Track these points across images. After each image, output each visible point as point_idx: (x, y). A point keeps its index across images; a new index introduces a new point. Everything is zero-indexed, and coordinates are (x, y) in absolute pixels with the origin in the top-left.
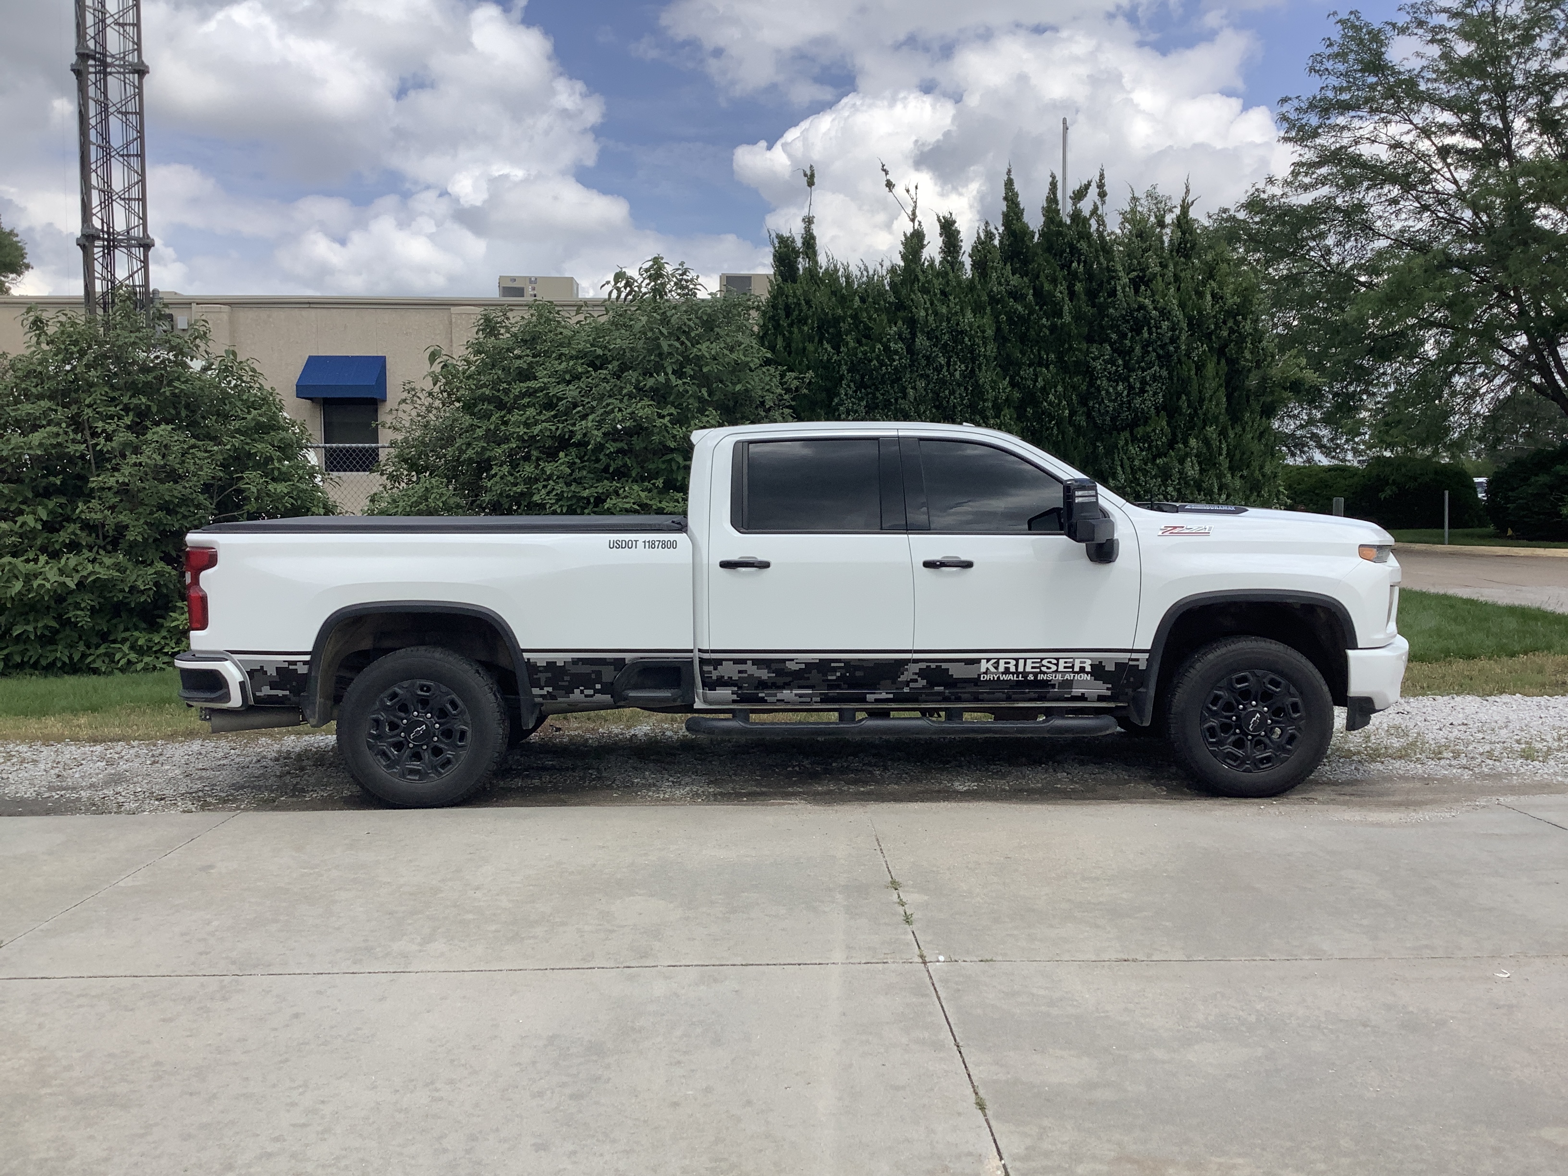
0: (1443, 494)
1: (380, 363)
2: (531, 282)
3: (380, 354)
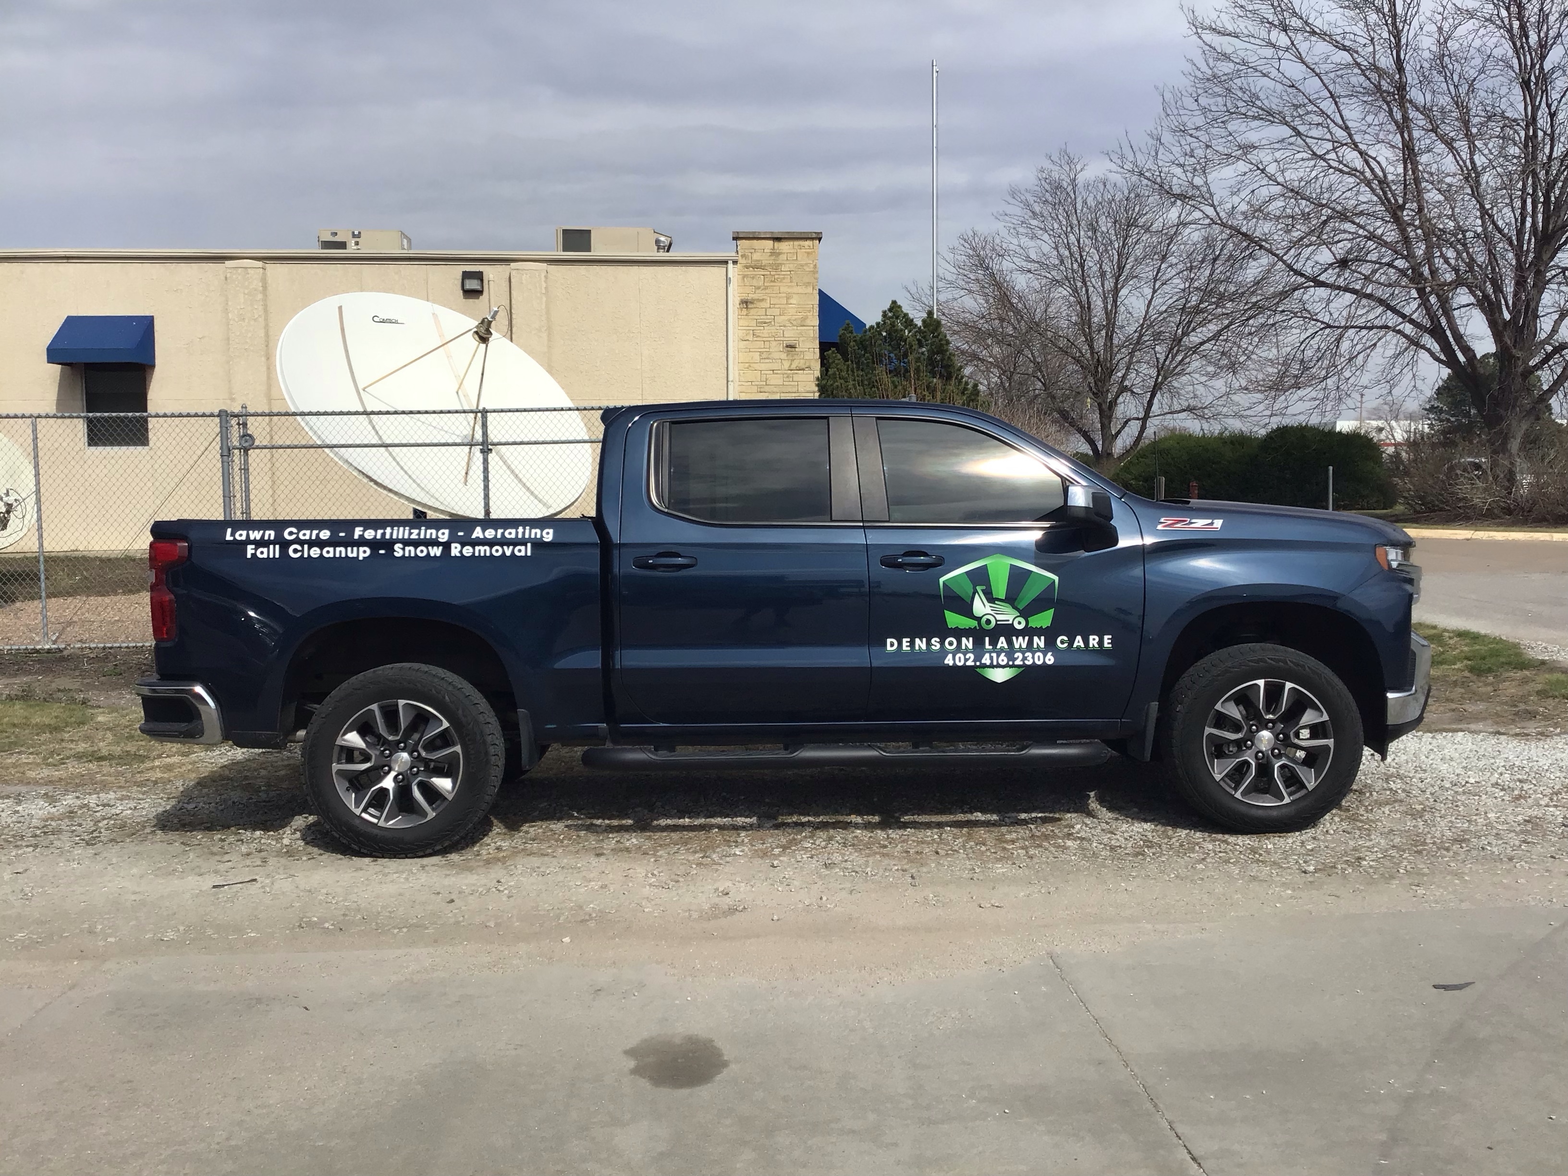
0: (1328, 470)
1: (146, 325)
2: (354, 236)
3: (147, 314)
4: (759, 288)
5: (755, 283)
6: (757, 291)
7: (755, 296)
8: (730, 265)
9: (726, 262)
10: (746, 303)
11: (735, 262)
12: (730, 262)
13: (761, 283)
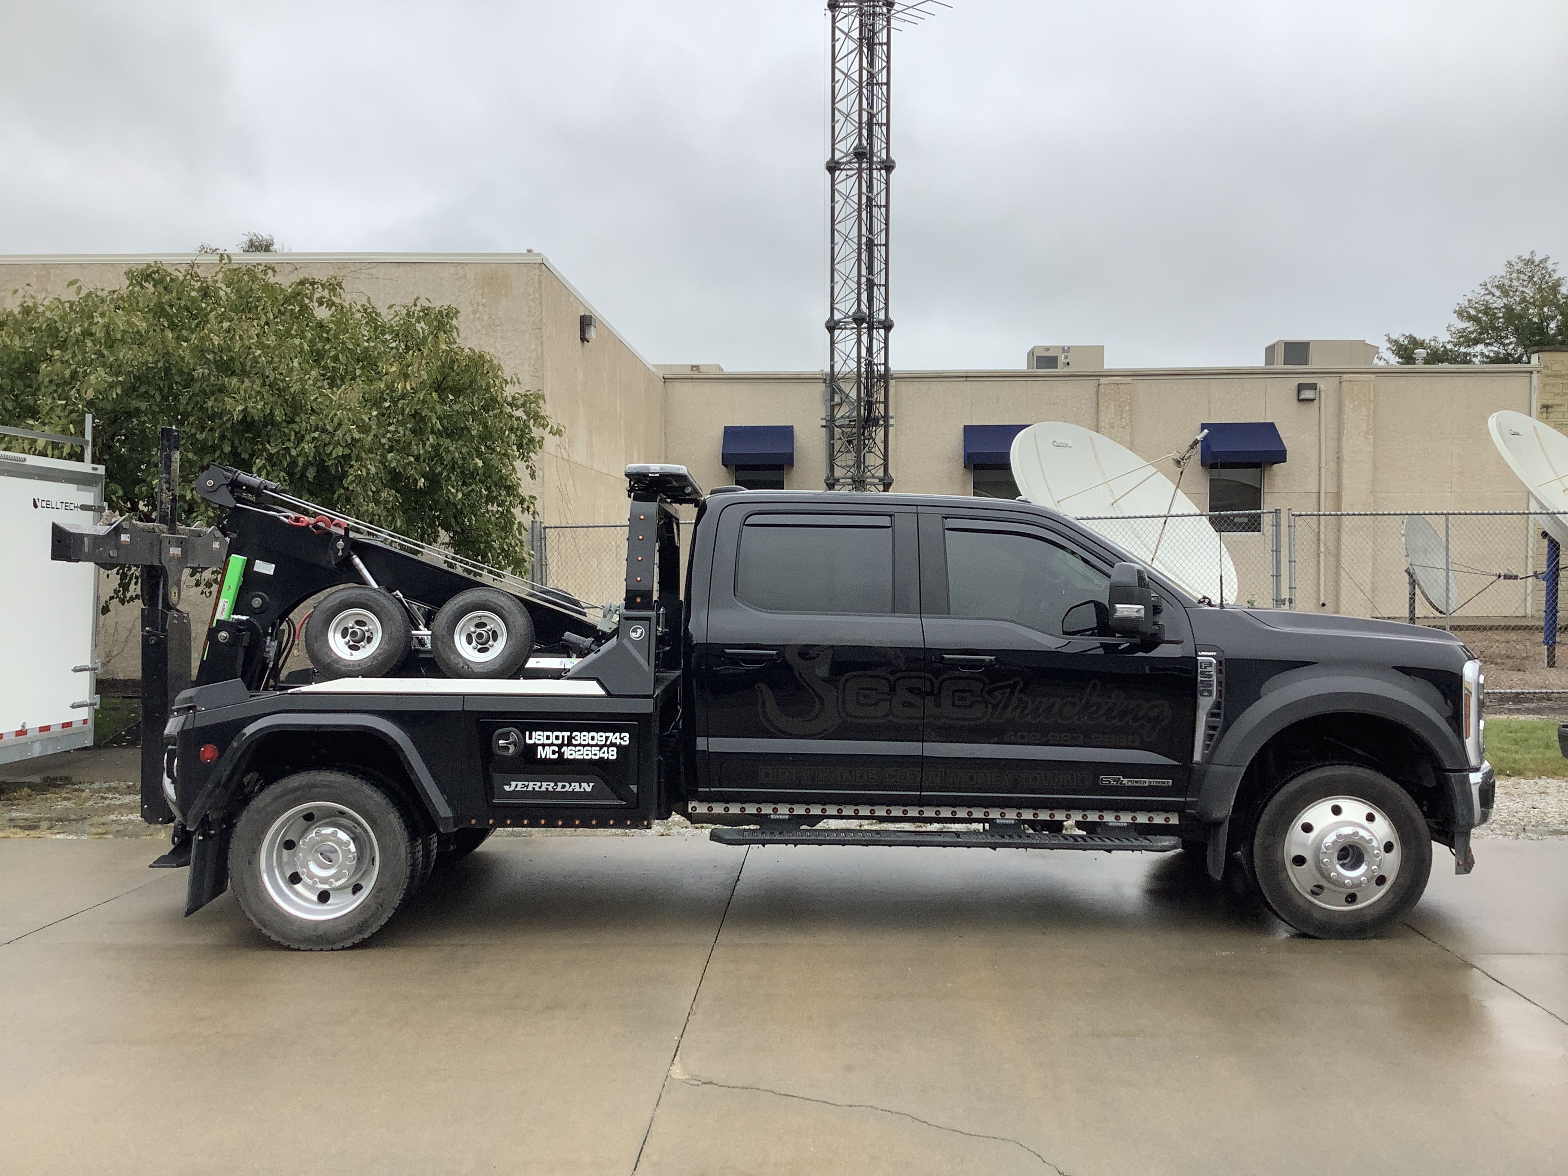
2: (1064, 351)
4: (1558, 394)
5: (1555, 390)
6: (1557, 397)
7: (1555, 402)
8: (1535, 376)
9: (1531, 373)
10: (1546, 407)
11: (1538, 373)
12: (1535, 372)
13: (1560, 391)
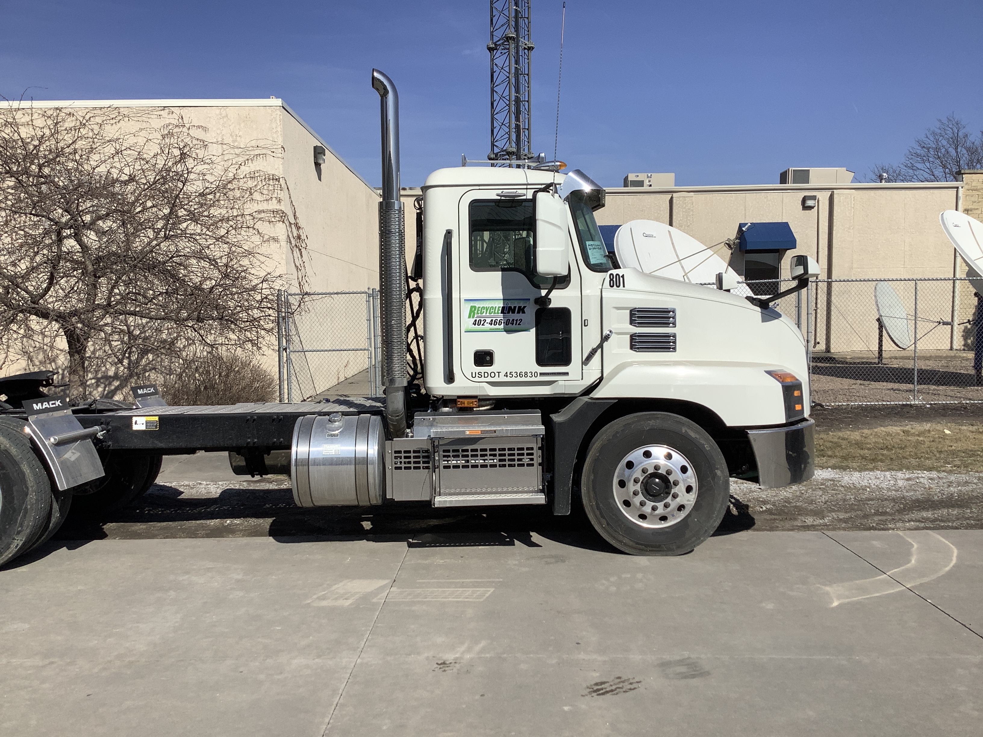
2: (648, 177)
4: (975, 202)
5: (973, 199)
6: (974, 204)
7: (973, 207)
8: (960, 190)
9: (957, 188)
10: (967, 211)
11: (962, 187)
12: (960, 187)
13: (976, 200)
